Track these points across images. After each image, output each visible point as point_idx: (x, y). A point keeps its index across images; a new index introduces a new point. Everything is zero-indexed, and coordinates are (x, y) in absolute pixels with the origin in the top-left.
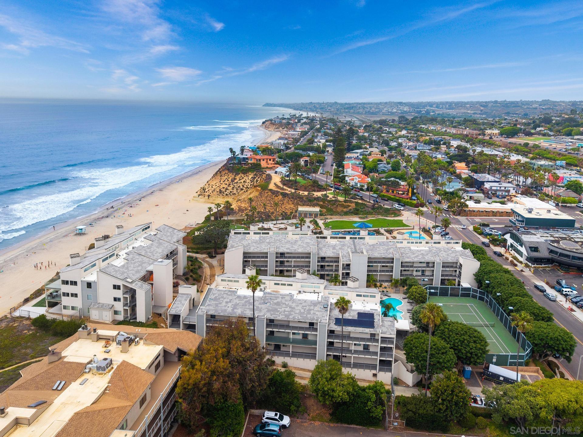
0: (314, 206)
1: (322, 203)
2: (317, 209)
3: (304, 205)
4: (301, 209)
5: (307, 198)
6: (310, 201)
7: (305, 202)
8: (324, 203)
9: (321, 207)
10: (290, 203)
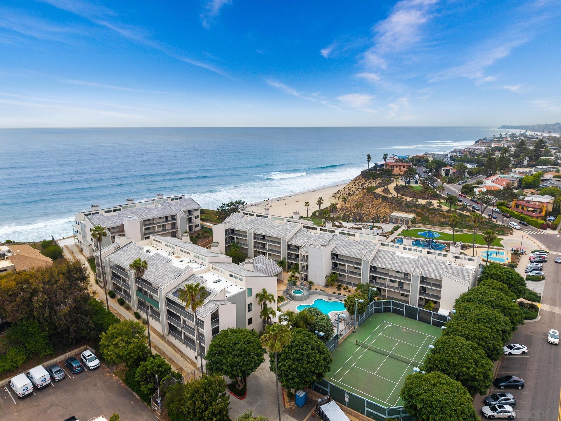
0: (410, 212)
1: (420, 210)
2: (411, 216)
3: (400, 210)
4: (395, 214)
5: (406, 204)
6: (407, 207)
7: (402, 207)
8: (422, 210)
9: (418, 214)
10: (388, 207)
